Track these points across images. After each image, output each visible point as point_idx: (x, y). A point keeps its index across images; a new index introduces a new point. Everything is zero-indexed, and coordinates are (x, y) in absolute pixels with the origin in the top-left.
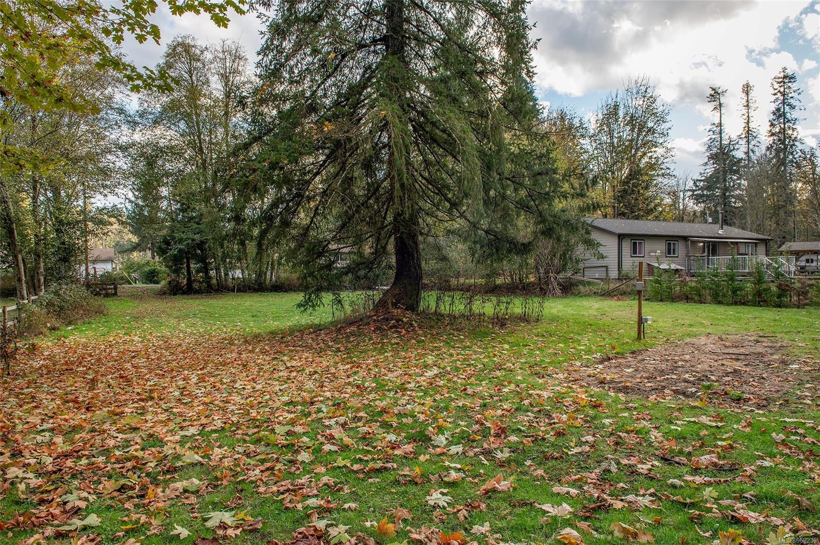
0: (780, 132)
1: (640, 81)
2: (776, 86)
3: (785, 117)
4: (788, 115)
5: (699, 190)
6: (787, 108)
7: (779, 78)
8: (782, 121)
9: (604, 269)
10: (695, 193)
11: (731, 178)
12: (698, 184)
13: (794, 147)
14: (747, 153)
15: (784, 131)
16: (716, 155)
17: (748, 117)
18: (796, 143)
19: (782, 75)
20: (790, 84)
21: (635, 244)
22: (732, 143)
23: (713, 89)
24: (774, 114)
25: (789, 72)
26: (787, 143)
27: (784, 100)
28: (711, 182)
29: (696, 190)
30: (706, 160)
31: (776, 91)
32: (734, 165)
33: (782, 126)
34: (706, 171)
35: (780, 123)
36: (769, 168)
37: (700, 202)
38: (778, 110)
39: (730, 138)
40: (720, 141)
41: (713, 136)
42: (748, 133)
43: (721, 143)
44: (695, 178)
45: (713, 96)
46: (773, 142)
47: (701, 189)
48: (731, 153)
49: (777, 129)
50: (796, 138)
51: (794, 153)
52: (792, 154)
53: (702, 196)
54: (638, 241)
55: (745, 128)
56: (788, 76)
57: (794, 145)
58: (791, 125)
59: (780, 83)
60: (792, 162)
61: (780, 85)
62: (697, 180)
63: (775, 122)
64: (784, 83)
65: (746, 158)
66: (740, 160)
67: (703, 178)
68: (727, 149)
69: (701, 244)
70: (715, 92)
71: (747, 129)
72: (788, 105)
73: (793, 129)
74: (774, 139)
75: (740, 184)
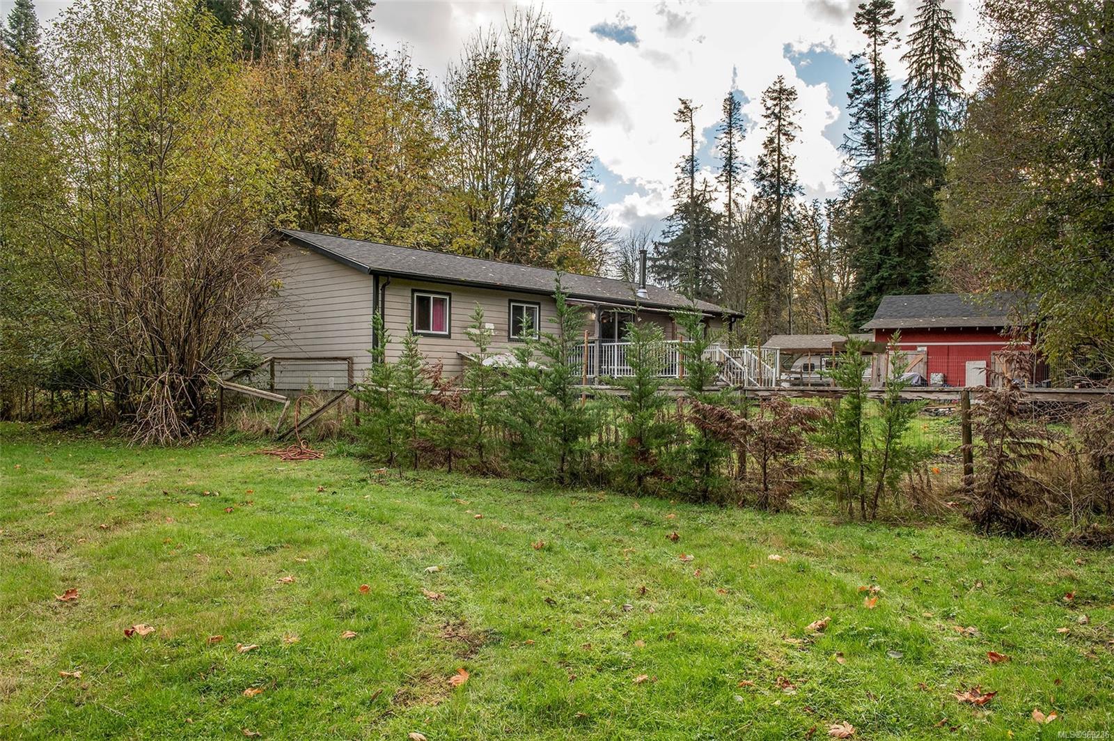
0: (772, 175)
1: (535, 17)
2: (770, 103)
3: (780, 153)
4: (784, 151)
5: (661, 259)
6: (783, 138)
7: (774, 91)
8: (776, 157)
9: (344, 366)
10: (657, 263)
11: (707, 243)
12: (661, 249)
13: (791, 199)
14: (728, 206)
15: (779, 174)
16: (686, 205)
17: (730, 150)
18: (795, 193)
19: (777, 87)
20: (788, 103)
21: (423, 303)
22: (708, 189)
23: (684, 103)
24: (766, 147)
25: (787, 85)
26: (781, 192)
27: (779, 126)
28: (678, 248)
29: (658, 260)
30: (672, 211)
31: (769, 112)
32: (711, 223)
33: (776, 165)
34: (673, 229)
35: (773, 161)
36: (756, 229)
37: (663, 278)
38: (771, 141)
39: (705, 181)
40: (692, 185)
41: (682, 176)
42: (730, 175)
43: (692, 187)
44: (657, 240)
45: (683, 113)
46: (763, 190)
47: (665, 258)
48: (706, 205)
49: (769, 170)
50: (794, 185)
51: (792, 208)
52: (788, 209)
53: (665, 268)
54: (432, 296)
55: (725, 166)
56: (785, 90)
57: (791, 195)
58: (788, 164)
59: (775, 99)
60: (788, 221)
61: (775, 102)
62: (660, 243)
63: (768, 160)
64: (780, 100)
65: (727, 214)
66: (719, 216)
67: (668, 240)
68: (701, 198)
69: (594, 316)
70: (686, 108)
71: (728, 168)
72: (784, 134)
73: (790, 170)
74: (764, 186)
75: (718, 254)
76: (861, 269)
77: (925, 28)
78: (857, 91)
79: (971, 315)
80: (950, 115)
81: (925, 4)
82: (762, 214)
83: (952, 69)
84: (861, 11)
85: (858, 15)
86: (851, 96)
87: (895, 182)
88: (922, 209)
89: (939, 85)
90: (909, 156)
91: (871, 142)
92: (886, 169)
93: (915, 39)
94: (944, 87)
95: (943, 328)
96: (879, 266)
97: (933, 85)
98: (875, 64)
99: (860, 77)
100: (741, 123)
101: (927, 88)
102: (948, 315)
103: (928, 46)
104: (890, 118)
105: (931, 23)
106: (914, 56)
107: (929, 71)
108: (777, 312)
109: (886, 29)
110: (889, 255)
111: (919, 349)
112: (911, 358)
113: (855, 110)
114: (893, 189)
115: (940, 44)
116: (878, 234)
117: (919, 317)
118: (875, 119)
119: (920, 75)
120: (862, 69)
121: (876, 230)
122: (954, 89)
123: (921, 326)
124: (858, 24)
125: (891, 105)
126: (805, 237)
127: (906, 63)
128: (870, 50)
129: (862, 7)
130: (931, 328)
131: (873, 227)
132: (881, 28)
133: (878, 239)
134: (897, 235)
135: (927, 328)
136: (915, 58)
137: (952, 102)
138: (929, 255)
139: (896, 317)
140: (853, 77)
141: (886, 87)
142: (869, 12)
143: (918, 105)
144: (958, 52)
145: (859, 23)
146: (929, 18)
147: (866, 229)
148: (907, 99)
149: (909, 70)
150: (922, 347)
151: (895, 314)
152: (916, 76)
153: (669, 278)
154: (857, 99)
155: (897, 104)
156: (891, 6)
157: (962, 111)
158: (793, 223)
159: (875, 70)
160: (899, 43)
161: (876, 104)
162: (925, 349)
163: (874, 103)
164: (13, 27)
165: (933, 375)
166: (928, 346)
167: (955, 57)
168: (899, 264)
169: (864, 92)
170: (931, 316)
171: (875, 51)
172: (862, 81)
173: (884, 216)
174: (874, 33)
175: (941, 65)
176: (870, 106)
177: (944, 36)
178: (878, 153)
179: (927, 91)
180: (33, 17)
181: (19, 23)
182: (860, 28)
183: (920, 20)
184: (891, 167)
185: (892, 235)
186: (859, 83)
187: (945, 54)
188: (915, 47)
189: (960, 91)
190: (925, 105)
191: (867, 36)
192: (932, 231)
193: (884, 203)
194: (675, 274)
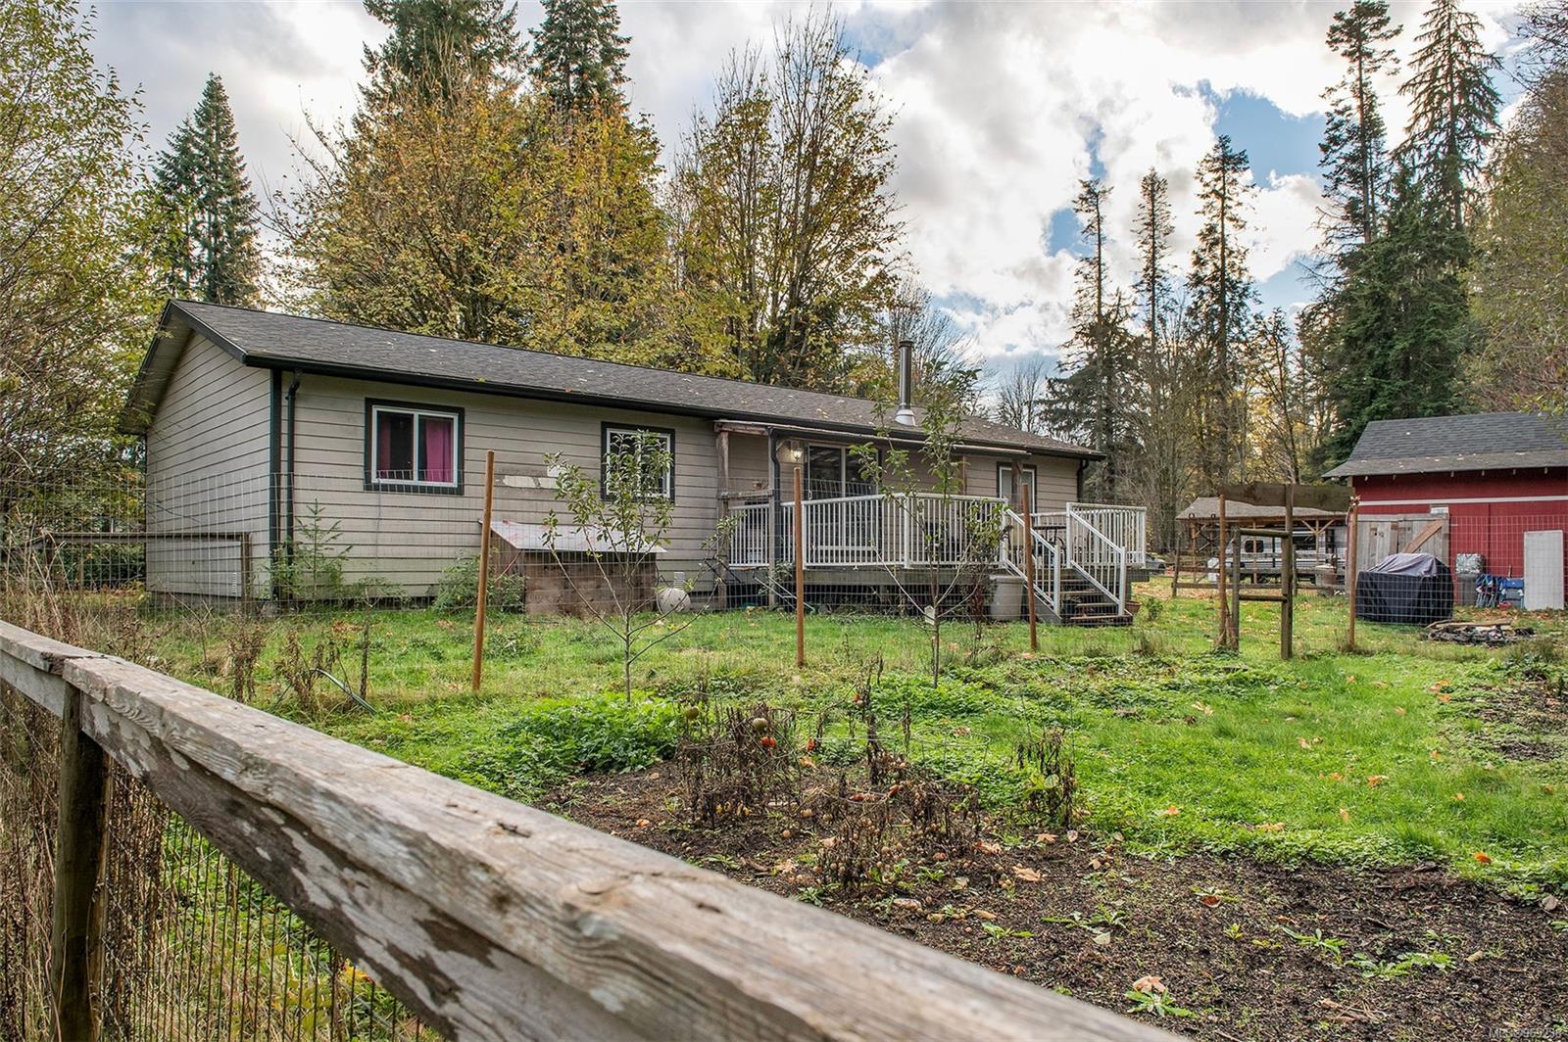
0: (1214, 278)
2: (1209, 177)
3: (1224, 246)
4: (1231, 244)
6: (1229, 225)
7: (1215, 160)
8: (1218, 252)
10: (1053, 407)
11: (1123, 378)
12: (1057, 388)
13: (1242, 310)
14: (1151, 325)
15: (1223, 274)
16: (1091, 326)
17: (1154, 247)
18: (1247, 302)
19: (1219, 154)
20: (1235, 176)
21: (394, 425)
22: (1123, 303)
23: (1086, 185)
24: (1204, 238)
25: (1235, 150)
26: (1228, 300)
27: (1223, 208)
28: (1082, 385)
29: (1056, 402)
30: (1071, 335)
31: (1208, 189)
32: (1128, 350)
33: (1219, 263)
34: (1073, 359)
35: (1214, 257)
37: (1062, 428)
38: (1211, 229)
39: (1118, 293)
40: (1099, 297)
41: (1084, 285)
42: (1154, 282)
43: (1099, 301)
44: (1052, 375)
45: (1085, 199)
46: (1200, 298)
47: (1063, 399)
48: (1121, 325)
49: (1208, 271)
50: (1245, 289)
51: (1243, 323)
52: (1238, 324)
53: (1064, 414)
54: (417, 414)
55: (1146, 270)
56: (1232, 157)
57: (1242, 304)
58: (1237, 261)
59: (1217, 170)
60: (1239, 340)
61: (1216, 176)
62: (1056, 380)
63: (1206, 256)
64: (1224, 171)
65: (1149, 335)
66: (1139, 340)
67: (1066, 375)
68: (1113, 316)
69: (796, 455)
70: (1089, 192)
71: (1150, 272)
72: (1231, 219)
73: (1240, 269)
74: (1202, 293)
75: (1137, 391)
76: (1344, 401)
77: (1438, 42)
78: (1334, 140)
79: (1531, 447)
80: (1481, 165)
81: (1436, 6)
82: (1198, 334)
83: (1481, 99)
84: (1337, 23)
85: (1334, 29)
86: (1325, 148)
87: (1395, 267)
88: (1439, 306)
89: (1460, 125)
90: (1417, 226)
91: (1357, 213)
92: (1382, 248)
93: (1423, 58)
94: (1469, 126)
95: (1480, 471)
96: (1373, 395)
97: (1452, 125)
98: (1361, 98)
99: (1338, 118)
100: (1168, 209)
101: (1443, 130)
102: (1488, 450)
103: (1442, 66)
104: (1386, 177)
105: (1445, 34)
106: (1421, 83)
107: (1446, 105)
108: (1223, 469)
109: (1377, 46)
110: (1388, 377)
111: (1434, 511)
112: (1418, 525)
113: (1332, 168)
114: (1390, 278)
115: (1461, 62)
116: (1370, 347)
117: (1435, 454)
118: (1363, 179)
119: (1433, 110)
120: (1340, 107)
121: (1367, 340)
122: (1485, 128)
123: (1438, 469)
124: (1333, 42)
125: (1386, 157)
126: (1263, 362)
127: (1409, 96)
128: (1352, 78)
129: (1339, 17)
130: (1456, 472)
131: (1363, 337)
132: (1368, 46)
133: (1371, 354)
134: (1399, 346)
135: (1449, 473)
136: (1423, 87)
137: (1482, 147)
138: (1452, 376)
139: (1390, 456)
140: (1328, 119)
141: (1378, 132)
142: (1349, 22)
143: (1429, 156)
144: (1489, 73)
145: (1336, 41)
146: (1443, 27)
147: (1351, 341)
148: (1412, 147)
149: (1415, 105)
150: (1440, 508)
151: (1389, 450)
152: (1425, 113)
153: (1069, 427)
154: (1334, 151)
155: (1397, 155)
156: (1384, 11)
157: (1498, 161)
158: (1245, 343)
159: (1361, 107)
160: (1397, 66)
161: (1364, 157)
162: (1446, 510)
163: (1361, 156)
164: (201, 125)
165: (1461, 558)
166: (1449, 505)
167: (1485, 81)
168: (1404, 389)
169: (1346, 141)
170: (1456, 453)
171: (1360, 79)
172: (1341, 123)
173: (1378, 319)
174: (1358, 54)
175: (1464, 94)
176: (1354, 162)
177: (1467, 51)
178: (1368, 229)
179: (1444, 134)
180: (226, 112)
181: (208, 119)
182: (1336, 49)
183: (1428, 29)
184: (1388, 245)
185: (1391, 347)
186: (1337, 127)
187: (1470, 76)
188: (1422, 69)
189: (1495, 131)
190: (1440, 155)
191: (1347, 60)
192: (1454, 337)
193: (1378, 300)
194: (1078, 421)
